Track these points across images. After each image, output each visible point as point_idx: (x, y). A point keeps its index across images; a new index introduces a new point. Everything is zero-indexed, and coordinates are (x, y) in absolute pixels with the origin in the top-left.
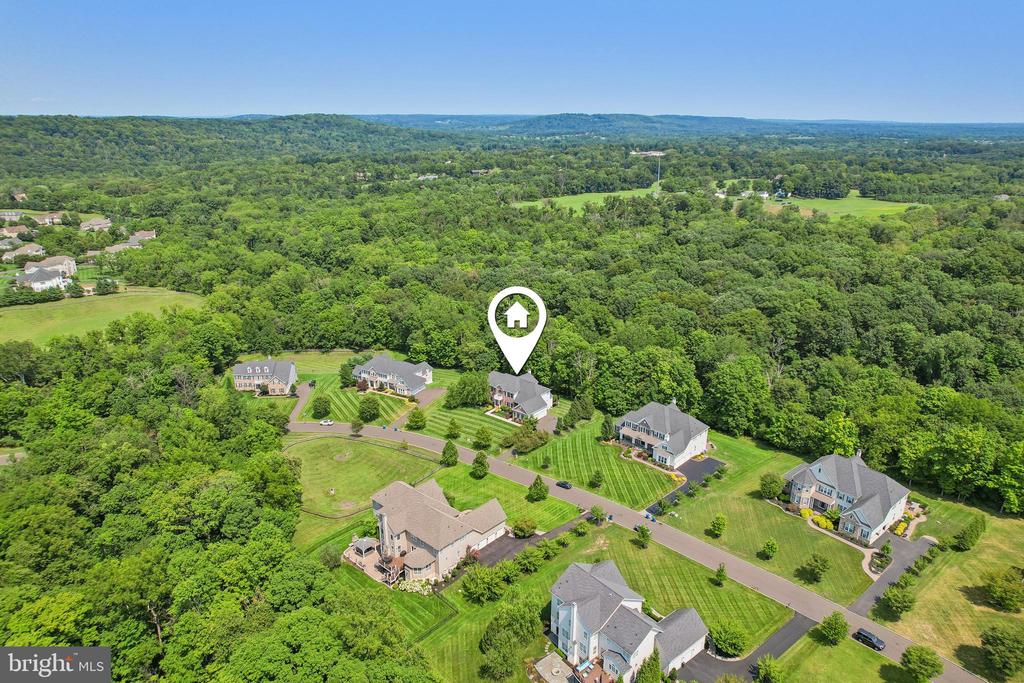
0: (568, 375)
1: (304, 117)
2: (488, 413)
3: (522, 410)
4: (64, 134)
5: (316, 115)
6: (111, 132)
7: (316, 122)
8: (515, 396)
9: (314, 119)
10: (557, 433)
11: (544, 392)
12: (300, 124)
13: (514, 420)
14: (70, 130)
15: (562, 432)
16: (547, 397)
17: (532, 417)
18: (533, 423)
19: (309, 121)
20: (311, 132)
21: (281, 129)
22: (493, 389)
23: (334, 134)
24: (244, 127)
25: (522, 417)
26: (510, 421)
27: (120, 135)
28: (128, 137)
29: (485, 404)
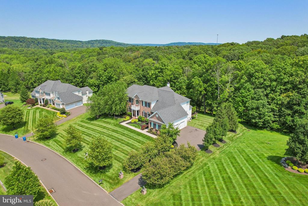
0: (205, 89)
1: (99, 40)
2: (124, 124)
3: (159, 119)
4: (21, 42)
5: (103, 40)
6: (36, 42)
7: (103, 42)
8: (152, 105)
9: (102, 41)
10: (203, 148)
11: (183, 102)
12: (97, 42)
13: (150, 131)
14: (23, 41)
15: (211, 148)
16: (187, 107)
17: (171, 126)
18: (172, 134)
19: (100, 42)
20: (100, 44)
21: (91, 43)
22: (131, 100)
23: (108, 45)
24: (79, 42)
25: (159, 126)
26: (145, 132)
27: (38, 43)
28: (41, 43)
29: (123, 114)
